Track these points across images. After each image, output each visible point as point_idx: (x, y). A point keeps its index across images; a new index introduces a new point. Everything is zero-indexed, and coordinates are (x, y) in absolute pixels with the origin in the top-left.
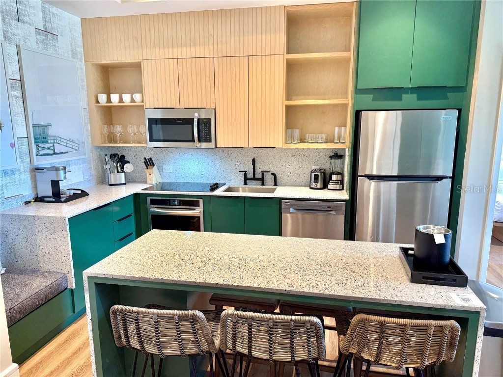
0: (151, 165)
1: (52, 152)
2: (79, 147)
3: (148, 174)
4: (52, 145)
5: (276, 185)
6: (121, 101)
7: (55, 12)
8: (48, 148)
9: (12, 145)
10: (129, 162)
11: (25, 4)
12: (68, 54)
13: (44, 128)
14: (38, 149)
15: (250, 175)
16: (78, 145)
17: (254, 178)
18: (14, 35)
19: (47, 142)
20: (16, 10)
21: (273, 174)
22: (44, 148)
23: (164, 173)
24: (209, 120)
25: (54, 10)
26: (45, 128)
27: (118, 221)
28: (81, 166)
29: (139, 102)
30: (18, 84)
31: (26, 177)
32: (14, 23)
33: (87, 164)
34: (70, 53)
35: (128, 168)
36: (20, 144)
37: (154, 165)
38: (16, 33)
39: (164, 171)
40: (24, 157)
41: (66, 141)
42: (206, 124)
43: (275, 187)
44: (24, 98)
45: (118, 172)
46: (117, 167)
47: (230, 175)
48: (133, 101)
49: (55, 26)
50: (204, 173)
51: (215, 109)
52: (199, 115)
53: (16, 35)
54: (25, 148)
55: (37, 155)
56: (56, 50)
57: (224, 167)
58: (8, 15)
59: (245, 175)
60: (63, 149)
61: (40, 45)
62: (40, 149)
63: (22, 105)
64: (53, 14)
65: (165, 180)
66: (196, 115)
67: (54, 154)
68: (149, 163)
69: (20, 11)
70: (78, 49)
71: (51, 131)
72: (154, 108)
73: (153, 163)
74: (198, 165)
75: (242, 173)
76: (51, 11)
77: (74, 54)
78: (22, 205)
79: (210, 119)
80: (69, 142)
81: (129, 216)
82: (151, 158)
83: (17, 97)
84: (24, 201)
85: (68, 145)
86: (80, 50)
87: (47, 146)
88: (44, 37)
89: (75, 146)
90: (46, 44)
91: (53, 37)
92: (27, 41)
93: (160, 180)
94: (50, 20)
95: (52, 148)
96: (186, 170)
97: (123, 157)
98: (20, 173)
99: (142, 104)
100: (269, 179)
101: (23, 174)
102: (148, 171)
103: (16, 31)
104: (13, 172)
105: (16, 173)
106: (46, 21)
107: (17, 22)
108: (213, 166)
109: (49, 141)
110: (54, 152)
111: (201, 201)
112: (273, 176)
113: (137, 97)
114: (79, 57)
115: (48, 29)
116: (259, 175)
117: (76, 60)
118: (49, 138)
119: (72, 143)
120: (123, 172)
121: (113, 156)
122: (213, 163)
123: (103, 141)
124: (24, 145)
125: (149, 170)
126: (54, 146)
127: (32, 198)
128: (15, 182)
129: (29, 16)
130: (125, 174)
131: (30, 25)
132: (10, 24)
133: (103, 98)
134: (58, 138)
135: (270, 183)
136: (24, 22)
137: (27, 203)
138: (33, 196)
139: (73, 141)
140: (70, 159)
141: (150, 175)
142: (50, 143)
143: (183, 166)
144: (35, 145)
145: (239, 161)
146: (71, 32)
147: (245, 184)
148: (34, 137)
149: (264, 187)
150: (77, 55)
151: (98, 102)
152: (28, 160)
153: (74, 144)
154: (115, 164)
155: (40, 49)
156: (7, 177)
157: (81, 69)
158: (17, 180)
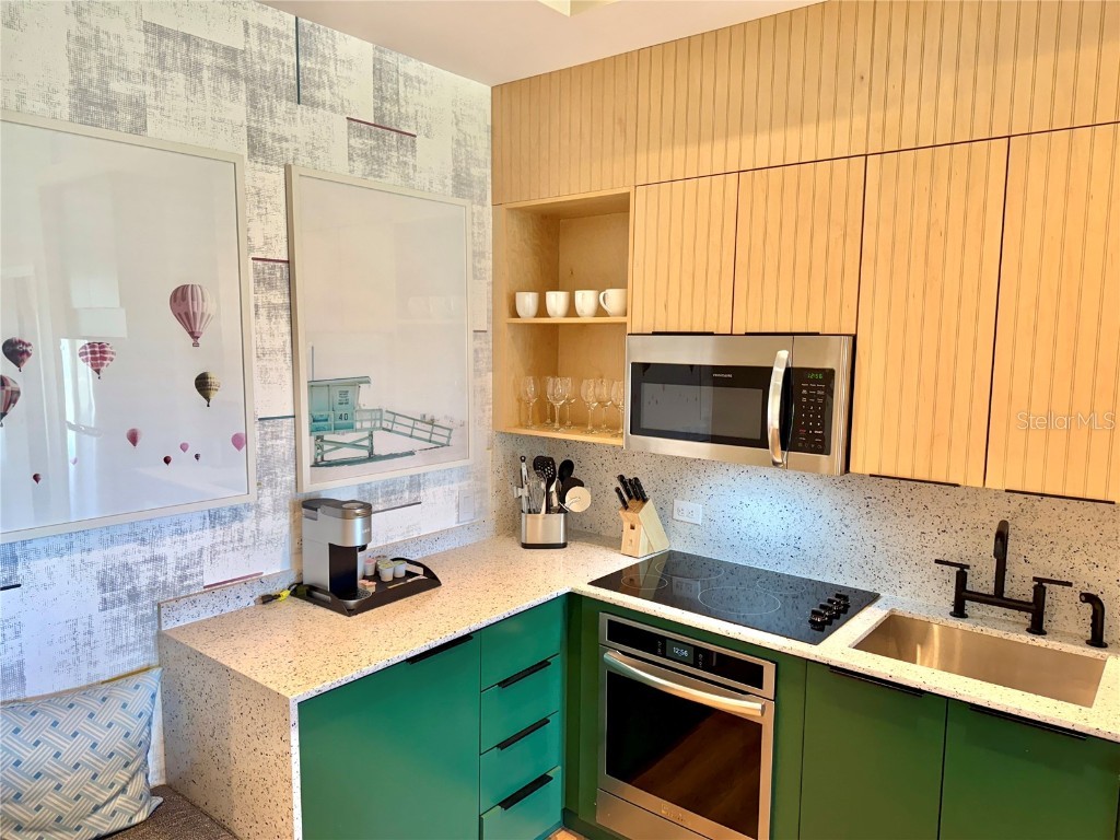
0: (638, 499)
1: (365, 453)
2: (449, 438)
3: (627, 526)
4: (366, 434)
5: (1097, 641)
6: (571, 310)
7: (413, 73)
8: (354, 445)
9: (239, 441)
10: (581, 484)
11: (324, 56)
12: (445, 186)
13: (344, 389)
14: (320, 447)
15: (982, 581)
16: (446, 433)
17: (998, 598)
18: (283, 139)
19: (351, 427)
20: (293, 74)
21: (1090, 598)
22: (339, 445)
23: (678, 525)
24: (829, 375)
25: (412, 67)
26: (350, 389)
27: (499, 684)
28: (455, 487)
29: (615, 316)
30: (280, 272)
31: (279, 525)
32: (282, 107)
33: (471, 481)
34: (449, 182)
35: (577, 499)
36: (268, 436)
37: (645, 500)
38: (288, 135)
39: (676, 516)
40: (278, 470)
41: (411, 423)
42: (816, 389)
43: (1093, 652)
44: (292, 308)
45: (548, 510)
46: (548, 495)
47: (897, 568)
48: (600, 311)
49: (411, 111)
50: (803, 544)
51: (855, 338)
52: (791, 356)
53: (287, 141)
54: (283, 446)
55: (316, 464)
56: (406, 177)
57: (877, 534)
58: (267, 88)
59: (961, 578)
60: (403, 444)
61: (359, 165)
62: (326, 447)
63: (285, 327)
64: (407, 78)
65: (679, 547)
66: (783, 355)
67: (372, 457)
68: (633, 492)
69: (305, 74)
70: (475, 171)
71: (366, 398)
72: (655, 334)
73: (643, 494)
74: (785, 514)
75: (946, 567)
76: (401, 70)
77: (461, 184)
78: (252, 604)
79: (832, 372)
80: (419, 425)
81: (544, 664)
82: (636, 479)
83: (272, 307)
84: (262, 593)
85: (416, 433)
86: (482, 172)
87: (349, 437)
88: (373, 143)
89: (434, 434)
90: (379, 161)
91: (399, 141)
92: (318, 153)
93: (661, 545)
94: (398, 94)
95: (366, 443)
96: (744, 524)
97: (568, 466)
98: (260, 515)
99: (622, 319)
100: (1066, 613)
101: (270, 517)
102: (627, 517)
103: (286, 130)
104: (236, 514)
105: (249, 514)
106: (383, 99)
107: (294, 105)
108: (838, 526)
109: (358, 425)
110: (371, 453)
111: (769, 671)
112: (1088, 608)
113: (613, 299)
114: (477, 191)
115: (387, 119)
116: (1019, 586)
117: (466, 202)
118: (357, 416)
119: (429, 427)
120: (561, 510)
121: (541, 464)
122: (836, 515)
123: (523, 419)
124: (282, 438)
125: (629, 514)
126: (371, 435)
127: (287, 584)
128: (241, 540)
129: (331, 87)
130: (566, 518)
131: (332, 108)
132: (271, 111)
133: (527, 302)
134: (386, 416)
135: (1072, 628)
136: (314, 104)
137: (267, 599)
138: (292, 579)
139: (432, 422)
140: (421, 471)
141: (633, 528)
142: (362, 430)
143: (734, 511)
144: (313, 438)
145: (937, 520)
146: (457, 124)
147: (959, 612)
148: (311, 415)
149: (1040, 641)
150: (471, 186)
151: (516, 315)
152: (290, 477)
153: (436, 430)
154: (543, 485)
155: (358, 173)
156: (218, 528)
157: (481, 224)
158: (247, 535)
